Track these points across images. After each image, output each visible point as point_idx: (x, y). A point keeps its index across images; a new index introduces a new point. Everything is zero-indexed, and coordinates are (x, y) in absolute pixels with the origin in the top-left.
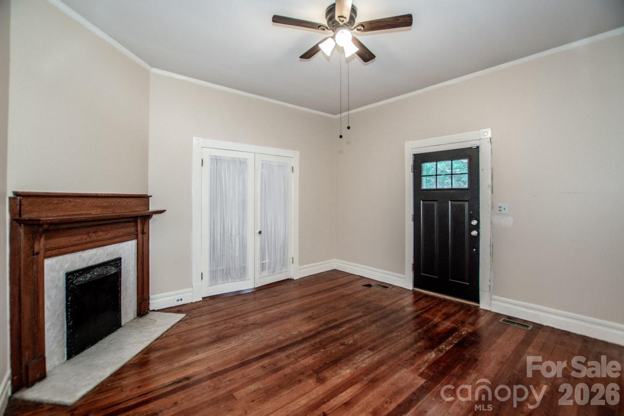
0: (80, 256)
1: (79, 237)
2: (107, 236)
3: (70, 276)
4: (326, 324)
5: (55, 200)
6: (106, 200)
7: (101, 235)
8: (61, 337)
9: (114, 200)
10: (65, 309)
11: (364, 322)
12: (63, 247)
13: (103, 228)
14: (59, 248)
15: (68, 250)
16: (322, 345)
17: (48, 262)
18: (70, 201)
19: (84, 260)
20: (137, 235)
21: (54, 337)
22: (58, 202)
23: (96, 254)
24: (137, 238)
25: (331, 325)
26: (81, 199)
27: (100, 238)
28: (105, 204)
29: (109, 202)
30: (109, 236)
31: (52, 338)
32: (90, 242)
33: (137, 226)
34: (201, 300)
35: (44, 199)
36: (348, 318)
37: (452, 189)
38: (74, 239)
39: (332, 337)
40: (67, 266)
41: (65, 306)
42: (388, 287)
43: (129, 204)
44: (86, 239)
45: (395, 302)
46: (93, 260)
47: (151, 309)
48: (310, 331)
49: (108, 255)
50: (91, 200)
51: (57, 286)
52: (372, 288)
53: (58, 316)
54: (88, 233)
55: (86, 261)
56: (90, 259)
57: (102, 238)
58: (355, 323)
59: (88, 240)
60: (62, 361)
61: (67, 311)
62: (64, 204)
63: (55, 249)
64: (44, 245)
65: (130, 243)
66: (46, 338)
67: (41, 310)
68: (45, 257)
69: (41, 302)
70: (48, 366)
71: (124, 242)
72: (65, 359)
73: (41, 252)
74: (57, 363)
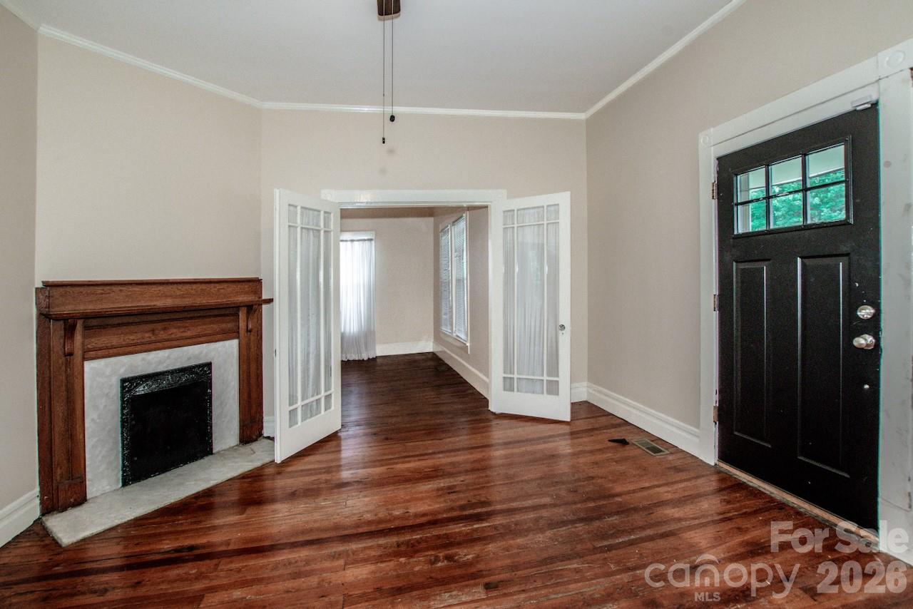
0: (143, 359)
1: (139, 335)
2: (185, 334)
3: (128, 384)
4: (462, 508)
5: (99, 290)
6: (180, 287)
7: (175, 332)
8: (113, 458)
9: (194, 286)
10: (120, 424)
11: (536, 520)
12: (113, 347)
13: (179, 324)
14: (107, 348)
15: (121, 352)
16: (412, 549)
17: (88, 366)
18: (121, 291)
19: (150, 363)
20: (238, 332)
21: (103, 457)
22: (103, 292)
23: (168, 357)
24: (238, 338)
25: (471, 511)
27: (173, 336)
28: (178, 293)
29: (186, 290)
30: (189, 334)
31: (100, 458)
32: (155, 342)
33: (237, 322)
35: (82, 289)
36: (515, 505)
37: (807, 228)
38: (132, 337)
39: (447, 536)
40: (122, 371)
41: (120, 419)
42: (661, 451)
43: (222, 291)
44: (150, 337)
45: (648, 488)
46: (165, 365)
47: (265, 435)
48: (424, 515)
49: (189, 358)
50: (154, 288)
51: (107, 395)
52: (627, 448)
53: (109, 431)
54: (153, 331)
55: (154, 365)
56: (160, 362)
57: (178, 336)
58: (518, 517)
59: (153, 338)
60: (115, 487)
61: (123, 426)
62: (112, 295)
63: (100, 349)
64: (83, 344)
65: (227, 343)
66: (87, 456)
67: (79, 422)
68: (84, 359)
69: (78, 412)
70: (92, 490)
71: (216, 341)
72: (120, 485)
73: (78, 353)
74: (107, 488)
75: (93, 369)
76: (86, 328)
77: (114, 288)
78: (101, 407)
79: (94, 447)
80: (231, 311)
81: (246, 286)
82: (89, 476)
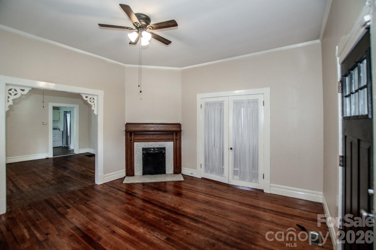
1: (146, 137)
2: (158, 138)
3: (144, 149)
5: (137, 125)
8: (140, 167)
12: (140, 140)
15: (142, 141)
17: (135, 144)
18: (142, 126)
19: (149, 145)
20: (173, 140)
23: (154, 144)
24: (173, 141)
26: (152, 125)
27: (155, 138)
33: (173, 136)
34: (201, 178)
38: (144, 138)
40: (143, 146)
41: (142, 158)
43: (168, 127)
47: (182, 173)
49: (159, 145)
53: (140, 160)
56: (152, 145)
63: (138, 139)
64: (134, 138)
65: (170, 142)
66: (135, 165)
67: (133, 156)
68: (134, 142)
69: (133, 155)
70: (136, 174)
71: (167, 141)
72: (142, 174)
73: (133, 140)
74: (139, 174)
75: (136, 144)
76: (134, 134)
77: (140, 125)
78: (138, 154)
79: (136, 163)
80: (171, 133)
81: (175, 125)
82: (135, 170)
